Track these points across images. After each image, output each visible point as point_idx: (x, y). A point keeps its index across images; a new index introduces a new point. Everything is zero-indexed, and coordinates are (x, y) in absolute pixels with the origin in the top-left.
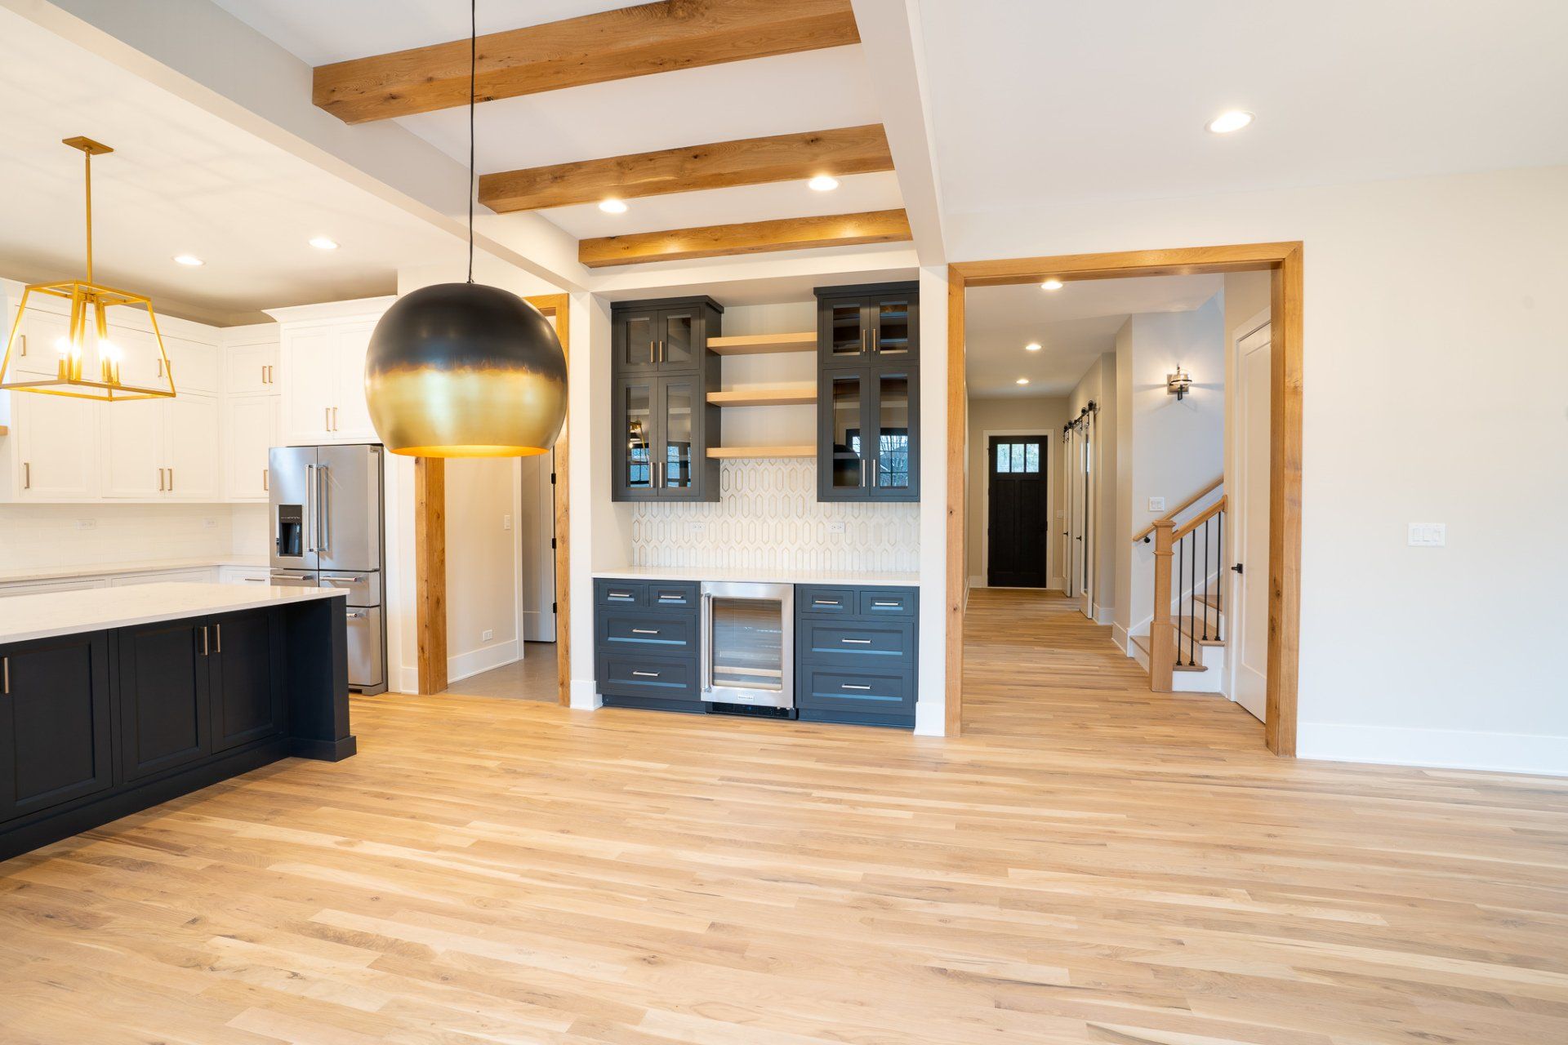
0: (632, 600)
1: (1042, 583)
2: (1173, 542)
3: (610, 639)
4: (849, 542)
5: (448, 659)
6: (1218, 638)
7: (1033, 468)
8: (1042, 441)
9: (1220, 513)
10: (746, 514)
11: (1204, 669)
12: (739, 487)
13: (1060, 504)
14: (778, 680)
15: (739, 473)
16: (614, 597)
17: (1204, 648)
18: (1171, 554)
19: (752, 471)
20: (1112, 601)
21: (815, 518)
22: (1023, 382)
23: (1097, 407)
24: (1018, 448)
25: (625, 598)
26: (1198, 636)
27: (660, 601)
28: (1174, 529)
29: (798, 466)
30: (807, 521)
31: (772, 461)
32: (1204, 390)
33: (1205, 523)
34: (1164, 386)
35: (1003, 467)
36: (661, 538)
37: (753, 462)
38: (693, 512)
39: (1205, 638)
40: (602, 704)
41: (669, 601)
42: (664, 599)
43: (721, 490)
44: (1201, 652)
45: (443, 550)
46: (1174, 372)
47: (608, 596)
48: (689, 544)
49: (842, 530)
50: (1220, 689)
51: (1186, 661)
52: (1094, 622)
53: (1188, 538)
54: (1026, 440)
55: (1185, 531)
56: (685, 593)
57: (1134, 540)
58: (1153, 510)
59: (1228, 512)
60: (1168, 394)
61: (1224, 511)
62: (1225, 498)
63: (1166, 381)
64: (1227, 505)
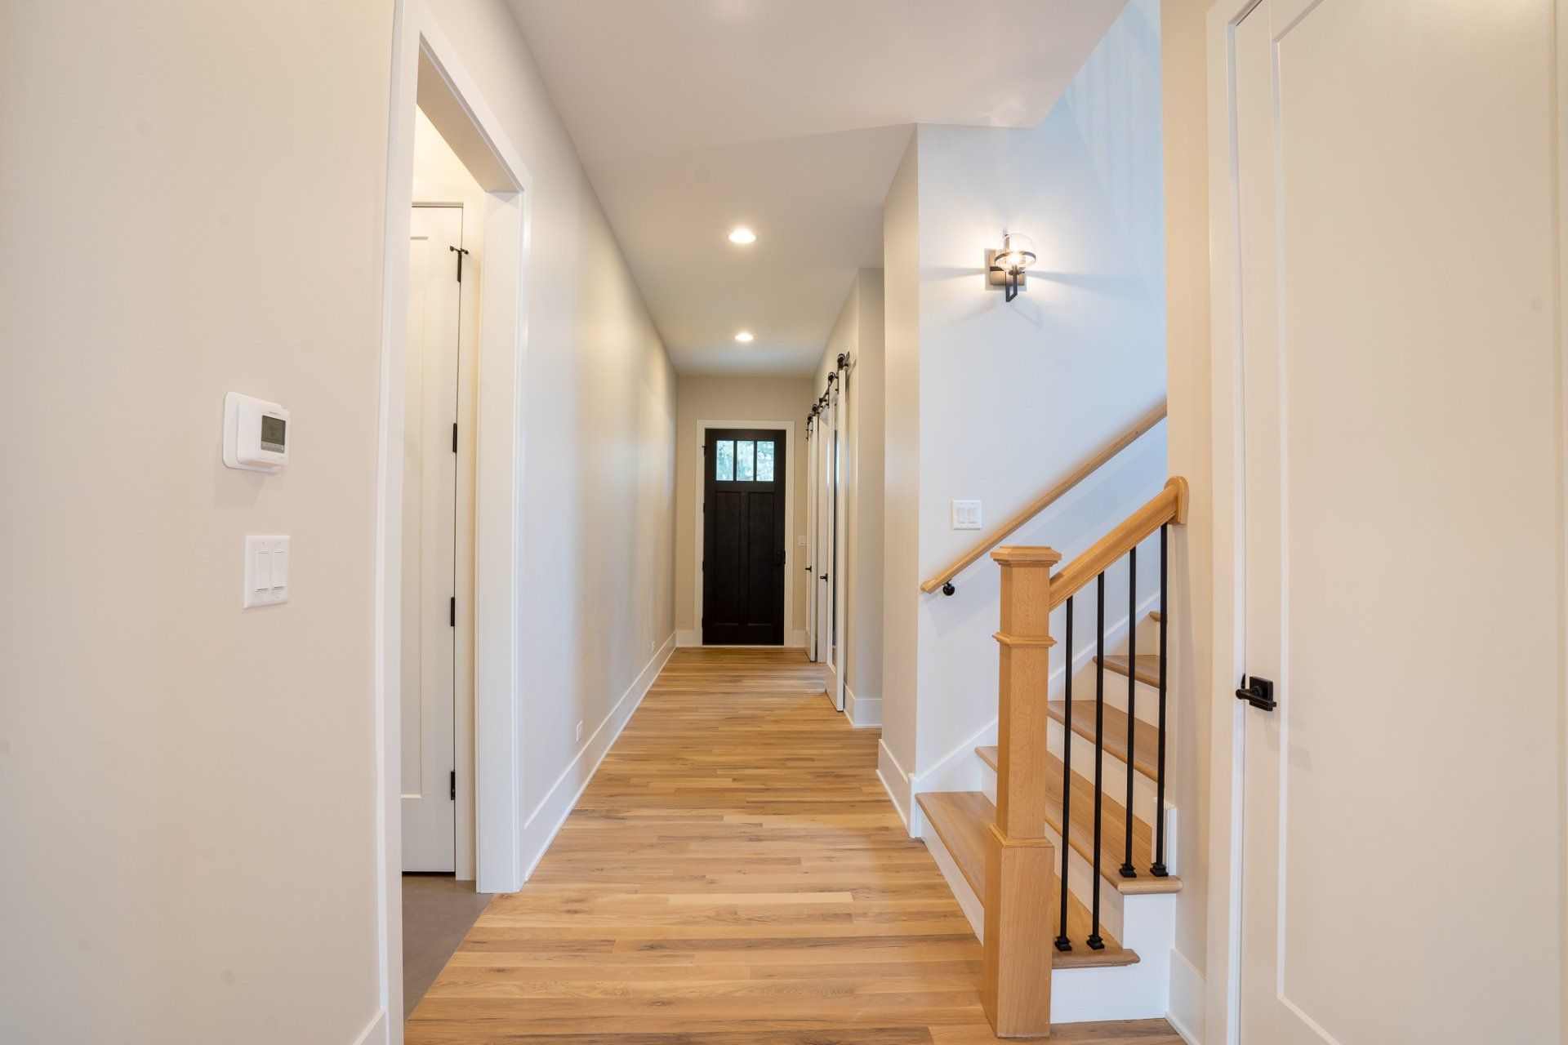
1: (779, 640)
2: (1051, 609)
6: (1159, 871)
7: (767, 474)
8: (778, 438)
9: (1164, 529)
11: (1131, 958)
13: (802, 528)
17: (1127, 898)
18: (1047, 643)
20: (875, 687)
22: (744, 337)
23: (852, 361)
24: (745, 448)
26: (1111, 864)
28: (1054, 570)
33: (1127, 555)
34: (978, 272)
35: (724, 474)
39: (1128, 871)
44: (1119, 908)
50: (1167, 1009)
51: (1079, 931)
52: (847, 722)
53: (1085, 598)
54: (756, 436)
55: (1078, 578)
57: (923, 590)
58: (959, 526)
59: (1185, 525)
60: (987, 289)
61: (1174, 520)
62: (1178, 486)
63: (981, 263)
64: (1182, 504)
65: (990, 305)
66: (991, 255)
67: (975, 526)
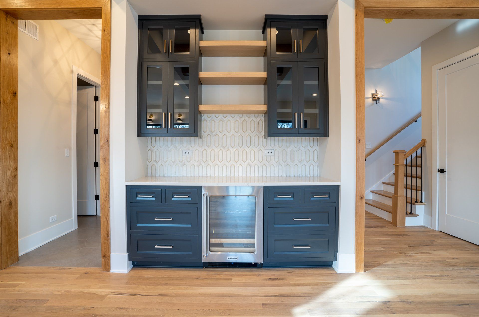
0: (154, 199)
2: (404, 160)
3: (138, 225)
4: (276, 160)
5: (19, 240)
6: (421, 202)
9: (422, 147)
10: (217, 145)
11: (416, 215)
12: (213, 130)
14: (253, 245)
15: (213, 122)
16: (141, 198)
17: (416, 206)
18: (404, 165)
19: (221, 121)
21: (257, 147)
25: (149, 198)
26: (414, 201)
27: (173, 199)
28: (405, 154)
29: (248, 119)
30: (253, 149)
31: (233, 115)
32: (384, 100)
33: (416, 152)
34: (370, 98)
36: (165, 160)
37: (221, 115)
38: (185, 144)
39: (416, 202)
40: (132, 266)
41: (180, 199)
42: (176, 198)
43: (202, 132)
44: (415, 208)
45: (16, 169)
46: (374, 92)
47: (137, 197)
48: (182, 163)
49: (273, 154)
50: (423, 224)
56: (190, 193)
58: (367, 148)
59: (426, 147)
60: (372, 101)
61: (424, 146)
62: (424, 140)
63: (371, 96)
64: (425, 143)
65: (373, 104)
66: (373, 94)
67: (370, 148)
